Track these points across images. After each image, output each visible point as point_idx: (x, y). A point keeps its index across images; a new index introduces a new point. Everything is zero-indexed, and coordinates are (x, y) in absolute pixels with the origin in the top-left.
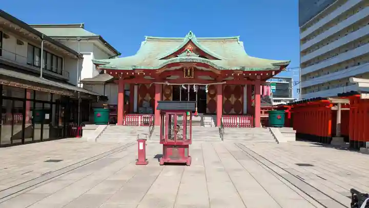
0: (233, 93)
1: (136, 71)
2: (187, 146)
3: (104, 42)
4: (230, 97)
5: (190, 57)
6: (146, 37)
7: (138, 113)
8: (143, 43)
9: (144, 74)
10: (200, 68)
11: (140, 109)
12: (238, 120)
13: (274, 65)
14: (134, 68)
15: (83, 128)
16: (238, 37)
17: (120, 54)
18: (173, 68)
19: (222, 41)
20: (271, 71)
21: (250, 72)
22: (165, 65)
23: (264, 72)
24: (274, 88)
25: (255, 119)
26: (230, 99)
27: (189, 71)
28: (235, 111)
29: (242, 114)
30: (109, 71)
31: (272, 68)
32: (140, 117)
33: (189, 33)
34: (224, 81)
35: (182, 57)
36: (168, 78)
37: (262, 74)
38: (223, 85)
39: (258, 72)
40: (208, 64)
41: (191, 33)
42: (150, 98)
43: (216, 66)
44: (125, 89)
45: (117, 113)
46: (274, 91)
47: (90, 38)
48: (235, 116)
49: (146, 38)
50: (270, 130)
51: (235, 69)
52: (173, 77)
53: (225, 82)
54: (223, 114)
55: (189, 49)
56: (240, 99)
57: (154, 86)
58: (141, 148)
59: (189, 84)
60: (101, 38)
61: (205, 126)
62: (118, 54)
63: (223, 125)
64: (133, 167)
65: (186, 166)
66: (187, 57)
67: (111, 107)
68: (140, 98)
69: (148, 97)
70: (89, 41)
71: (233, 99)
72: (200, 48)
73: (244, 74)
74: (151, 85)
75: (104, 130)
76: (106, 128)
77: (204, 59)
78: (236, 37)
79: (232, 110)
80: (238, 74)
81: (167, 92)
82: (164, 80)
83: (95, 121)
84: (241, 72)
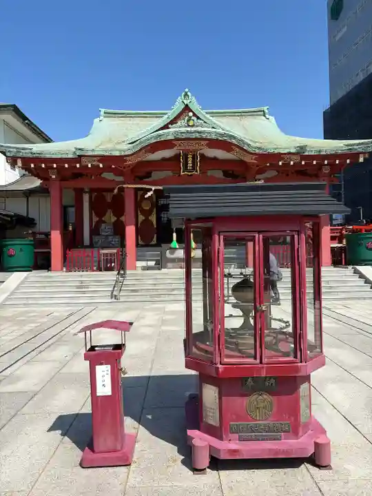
1: (84, 161)
3: (23, 117)
5: (194, 129)
6: (103, 110)
7: (91, 246)
8: (96, 120)
9: (101, 166)
11: (96, 239)
14: (80, 153)
18: (159, 154)
22: (143, 145)
31: (359, 148)
35: (178, 129)
37: (337, 161)
39: (330, 158)
41: (186, 94)
42: (114, 219)
44: (65, 203)
45: (50, 248)
49: (102, 113)
51: (286, 151)
52: (156, 175)
57: (122, 193)
66: (188, 129)
67: (38, 236)
68: (95, 219)
69: (110, 217)
73: (302, 163)
78: (262, 108)
80: (292, 163)
81: (146, 207)
82: (140, 179)
83: (6, 265)
84: (298, 158)
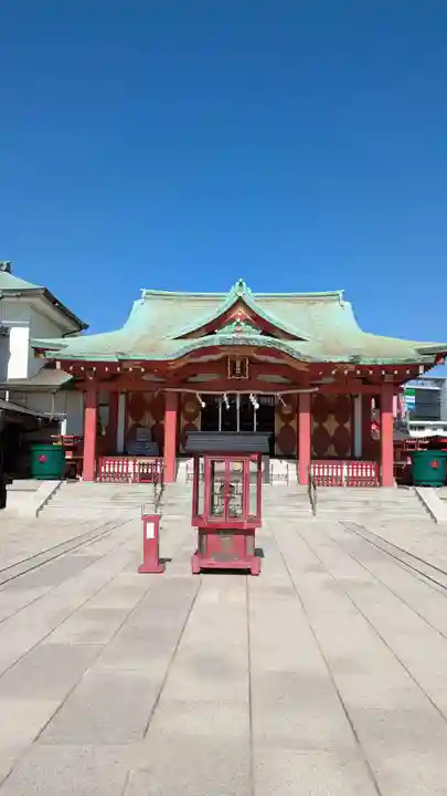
0: (331, 412)
1: (125, 365)
2: (251, 532)
3: (54, 301)
4: (325, 420)
5: (241, 335)
6: (145, 291)
7: (125, 454)
8: (137, 303)
9: (143, 370)
10: (263, 358)
11: (131, 445)
12: (345, 471)
13: (421, 352)
14: (121, 357)
15: (8, 487)
16: (340, 292)
17: (86, 327)
18: (205, 358)
19: (308, 301)
20: (416, 366)
21: (370, 367)
22: (187, 351)
23: (402, 367)
24: (412, 399)
25: (381, 468)
26: (325, 425)
27: (238, 364)
28: (337, 451)
29: (353, 458)
30: (66, 364)
31: (419, 359)
32: (131, 463)
33: (238, 284)
34: (313, 386)
35: (225, 335)
36: (192, 379)
37: (396, 372)
38: (311, 394)
39: (388, 368)
40: (283, 349)
41: (241, 284)
42: (152, 422)
43: (299, 354)
44: (101, 401)
45: (82, 454)
46: (411, 407)
47: (23, 293)
48: (338, 462)
49: (144, 293)
50: (417, 493)
51: (339, 360)
52: (202, 378)
53: (317, 389)
54: (312, 458)
55: (237, 316)
56: (347, 425)
57: (162, 397)
58: (150, 534)
59: (238, 393)
60: (47, 295)
61: (274, 483)
62: (81, 327)
63: (313, 482)
64: (133, 578)
65: (249, 577)
66: (234, 335)
68: (131, 422)
69: (149, 420)
70: (23, 299)
71: (331, 425)
72: (261, 315)
73: (358, 372)
74: (156, 393)
75: (54, 492)
76: (58, 487)
77: (270, 339)
78: (336, 292)
79: (331, 448)
80: (346, 372)
81: (190, 410)
82: (184, 383)
83: (35, 472)
84: (352, 367)
